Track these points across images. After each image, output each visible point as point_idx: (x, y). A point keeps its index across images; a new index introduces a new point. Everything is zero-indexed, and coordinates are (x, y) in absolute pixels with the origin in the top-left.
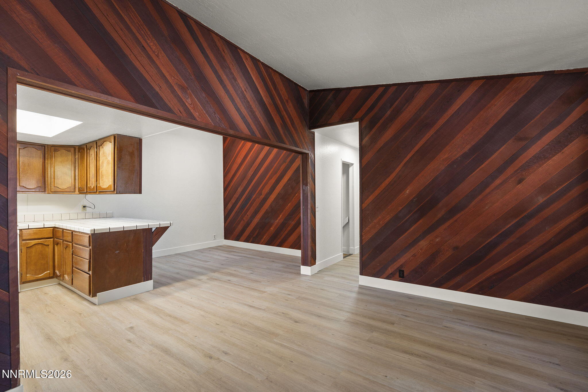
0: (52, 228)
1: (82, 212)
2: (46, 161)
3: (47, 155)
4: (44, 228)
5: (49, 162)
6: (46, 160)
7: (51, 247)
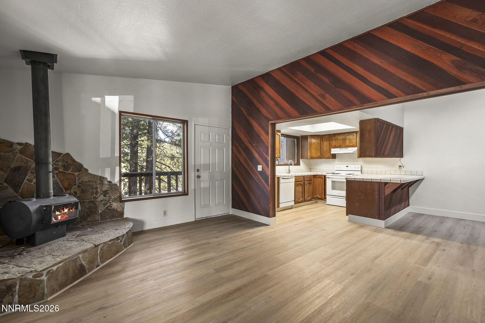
1: (399, 170)
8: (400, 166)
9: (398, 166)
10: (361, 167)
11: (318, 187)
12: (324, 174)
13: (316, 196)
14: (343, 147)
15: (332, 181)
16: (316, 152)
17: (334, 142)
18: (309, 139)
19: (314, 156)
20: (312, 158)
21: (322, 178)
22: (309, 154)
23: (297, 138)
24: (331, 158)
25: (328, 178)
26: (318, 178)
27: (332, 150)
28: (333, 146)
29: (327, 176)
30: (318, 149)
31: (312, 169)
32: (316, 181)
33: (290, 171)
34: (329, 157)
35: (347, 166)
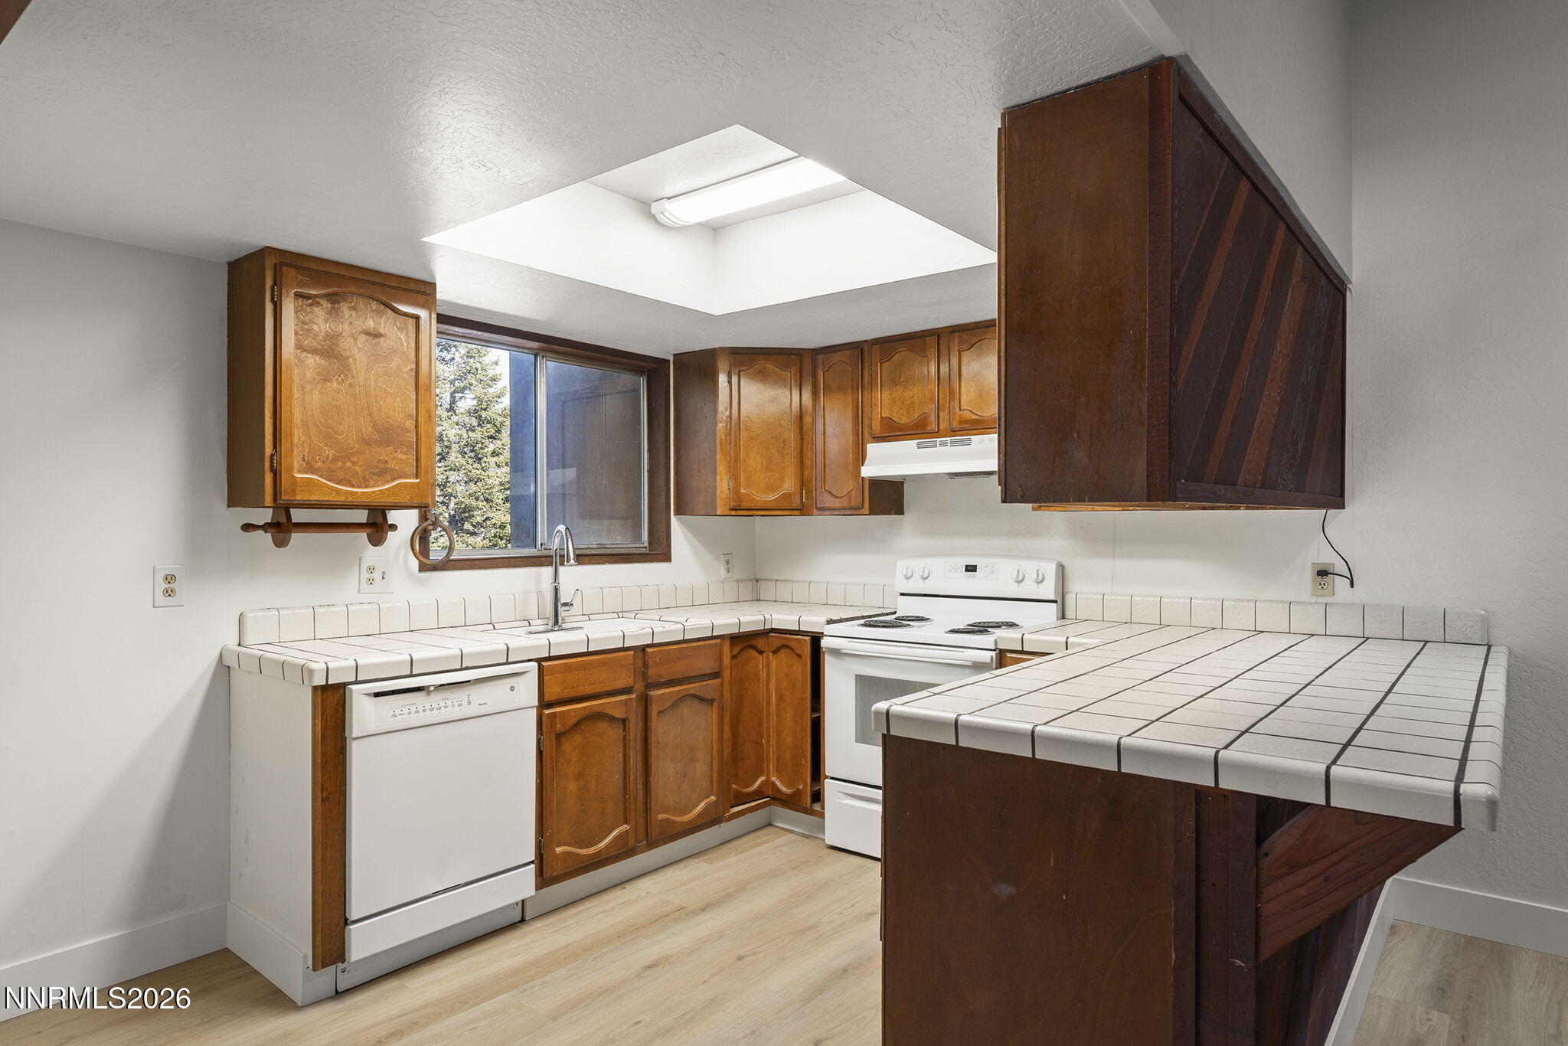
8: (1323, 573)
9: (1309, 574)
10: (1062, 571)
11: (774, 719)
12: (812, 620)
13: (763, 778)
14: (937, 433)
15: (858, 676)
16: (768, 472)
17: (886, 395)
18: (722, 379)
19: (759, 495)
20: (741, 508)
21: (800, 656)
22: (723, 485)
23: (651, 368)
24: (867, 506)
25: (837, 653)
26: (775, 652)
27: (873, 449)
28: (876, 425)
29: (825, 643)
30: (781, 445)
31: (766, 580)
32: (764, 670)
33: (565, 604)
34: (853, 503)
35: (971, 569)
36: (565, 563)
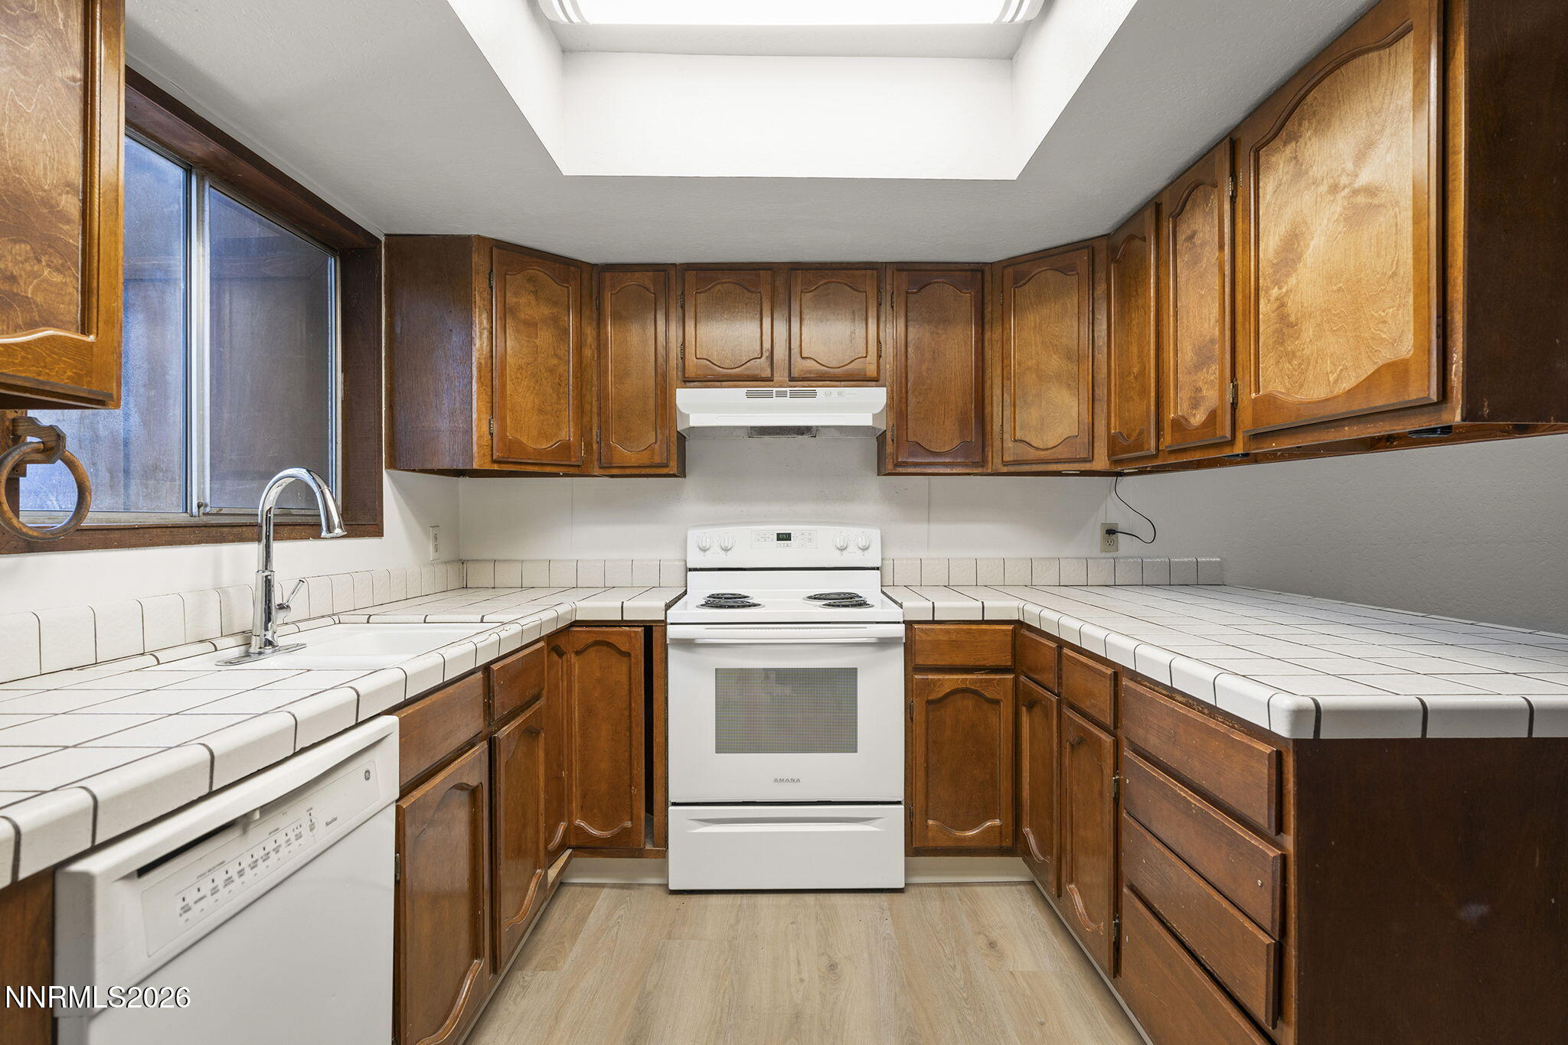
0: (1011, 627)
1: (1104, 555)
2: (987, 335)
3: (990, 309)
4: (983, 622)
5: (997, 335)
6: (986, 331)
7: (1006, 709)
8: (1111, 532)
9: (1098, 534)
12: (644, 607)
13: (562, 823)
14: (772, 383)
15: (721, 674)
16: (540, 411)
17: (703, 332)
19: (533, 440)
20: (507, 461)
21: (626, 656)
22: (482, 427)
24: (674, 463)
25: (688, 644)
26: (579, 652)
27: (686, 395)
28: (690, 367)
29: (673, 632)
30: (557, 380)
31: (477, 560)
32: (565, 677)
33: (281, 607)
34: (657, 460)
35: (784, 537)
36: (324, 534)
